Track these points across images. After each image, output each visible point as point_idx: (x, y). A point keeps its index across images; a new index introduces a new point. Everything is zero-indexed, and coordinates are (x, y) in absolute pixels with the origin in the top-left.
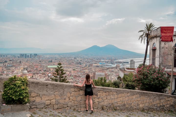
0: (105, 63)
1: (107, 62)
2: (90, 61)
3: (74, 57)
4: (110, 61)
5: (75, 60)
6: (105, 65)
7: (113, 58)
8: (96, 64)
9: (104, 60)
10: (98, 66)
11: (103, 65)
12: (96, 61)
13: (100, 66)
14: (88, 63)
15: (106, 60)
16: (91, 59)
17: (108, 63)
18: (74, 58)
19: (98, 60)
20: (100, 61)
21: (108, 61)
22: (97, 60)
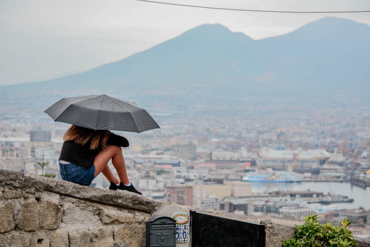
0: (300, 177)
1: (315, 166)
2: (167, 157)
3: (29, 127)
4: (340, 158)
5: (39, 153)
6: (293, 195)
7: (360, 134)
8: (220, 182)
9: (287, 154)
10: (235, 202)
11: (278, 194)
12: (221, 163)
13: (260, 203)
14: (148, 176)
15: (303, 155)
16: (173, 141)
17: (321, 176)
18: (33, 135)
19: (235, 147)
20: (253, 163)
21: (323, 161)
22: (228, 155)
